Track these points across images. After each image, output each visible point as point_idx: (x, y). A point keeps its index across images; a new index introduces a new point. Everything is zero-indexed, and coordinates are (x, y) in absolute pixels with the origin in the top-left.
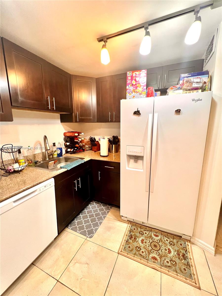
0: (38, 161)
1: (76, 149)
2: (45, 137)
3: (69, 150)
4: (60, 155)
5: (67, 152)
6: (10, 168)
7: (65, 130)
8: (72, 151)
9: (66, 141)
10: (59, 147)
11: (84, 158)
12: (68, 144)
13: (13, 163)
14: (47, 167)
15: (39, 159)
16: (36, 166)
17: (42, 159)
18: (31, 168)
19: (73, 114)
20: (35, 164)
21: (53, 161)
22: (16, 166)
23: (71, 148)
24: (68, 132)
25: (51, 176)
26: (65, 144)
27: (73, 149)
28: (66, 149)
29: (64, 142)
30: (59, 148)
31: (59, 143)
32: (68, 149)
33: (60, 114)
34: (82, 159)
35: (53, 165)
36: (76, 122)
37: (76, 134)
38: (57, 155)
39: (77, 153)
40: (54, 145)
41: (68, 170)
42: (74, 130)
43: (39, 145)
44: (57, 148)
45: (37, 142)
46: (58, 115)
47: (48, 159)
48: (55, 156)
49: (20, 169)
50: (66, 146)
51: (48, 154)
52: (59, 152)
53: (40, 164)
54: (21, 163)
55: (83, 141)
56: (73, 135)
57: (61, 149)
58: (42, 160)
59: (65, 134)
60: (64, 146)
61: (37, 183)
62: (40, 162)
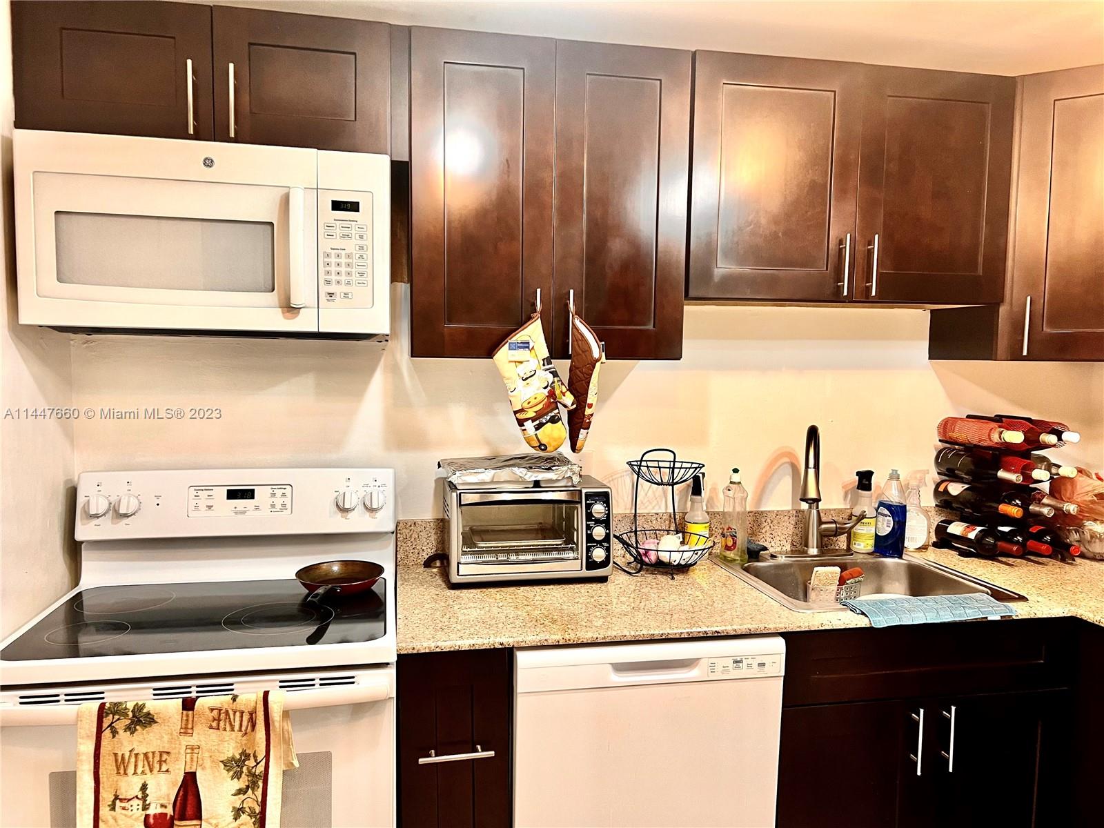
0: (765, 549)
1: (1006, 529)
2: (813, 434)
3: (956, 528)
4: (891, 544)
5: (944, 540)
6: (650, 544)
7: (952, 396)
8: (972, 535)
9: (948, 471)
10: (894, 497)
11: (1022, 598)
12: (955, 489)
13: (668, 531)
14: (801, 595)
15: (778, 543)
16: (747, 570)
17: (792, 544)
18: (721, 572)
19: (1003, 310)
20: (747, 556)
21: (837, 569)
22: (669, 547)
23: (971, 521)
24: (969, 417)
25: (772, 626)
26: (941, 489)
27: (979, 529)
28: (937, 519)
29: (933, 475)
30: (889, 507)
31: (891, 478)
32: (950, 522)
33: (932, 311)
34: (1000, 595)
35: (835, 588)
36: (1016, 356)
37: (1015, 437)
38: (872, 542)
39: (1011, 560)
40: (865, 479)
41: (870, 630)
42: (1023, 406)
43: (790, 470)
44: (881, 504)
45: (776, 459)
46: (917, 319)
47: (813, 551)
48: (864, 543)
49: (676, 558)
50: (945, 502)
51: (820, 522)
52: (886, 526)
53: (770, 566)
54: (695, 538)
55: (1069, 487)
56: (995, 437)
57: (899, 513)
58: (788, 547)
59: (946, 426)
60: (929, 501)
61: (705, 629)
62: (773, 556)
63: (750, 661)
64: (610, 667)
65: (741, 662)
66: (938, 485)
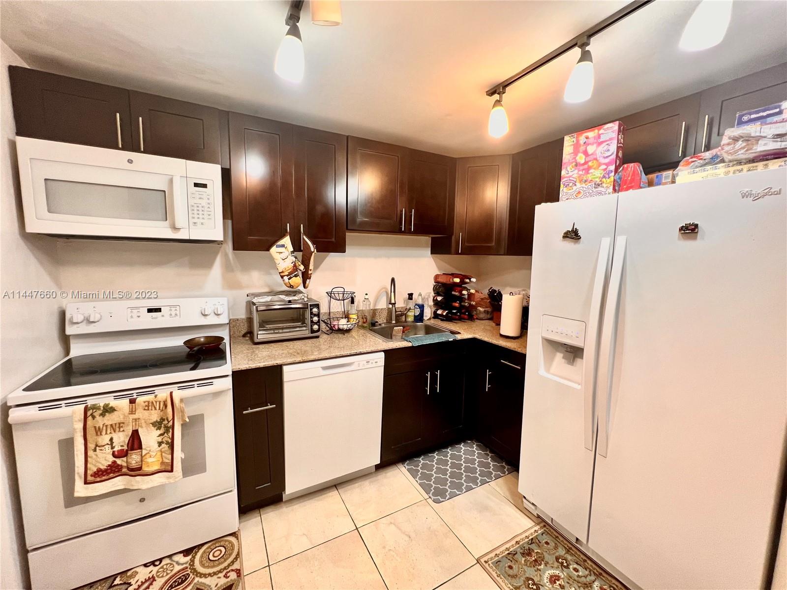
0: (377, 322)
1: (455, 311)
2: (393, 280)
3: (439, 312)
4: (419, 318)
5: (436, 316)
6: (335, 323)
7: (439, 269)
8: (444, 314)
9: (437, 292)
10: (420, 302)
11: (459, 333)
12: (439, 298)
13: (342, 318)
14: (390, 337)
15: (382, 320)
16: (371, 330)
17: (387, 320)
18: (362, 331)
19: (453, 238)
20: (371, 325)
21: (402, 327)
22: (343, 324)
23: (444, 309)
24: (443, 274)
25: (380, 348)
26: (435, 299)
27: (447, 311)
28: (434, 309)
29: (433, 294)
30: (418, 305)
31: (419, 295)
32: (437, 310)
33: (432, 238)
34: (453, 333)
35: (401, 334)
36: (457, 253)
37: (457, 280)
38: (413, 318)
39: (456, 321)
40: (410, 296)
41: (413, 347)
42: (460, 270)
43: (385, 293)
44: (416, 305)
45: (382, 289)
46: (427, 239)
47: (394, 322)
48: (411, 319)
49: (345, 327)
50: (436, 303)
51: (396, 312)
52: (418, 312)
53: (379, 328)
54: (352, 320)
55: (473, 297)
56: (451, 280)
57: (422, 307)
58: (385, 321)
59: (437, 277)
60: (431, 303)
61: (356, 351)
62: (380, 325)
63: (372, 361)
64: (321, 369)
65: (369, 362)
66: (434, 297)
